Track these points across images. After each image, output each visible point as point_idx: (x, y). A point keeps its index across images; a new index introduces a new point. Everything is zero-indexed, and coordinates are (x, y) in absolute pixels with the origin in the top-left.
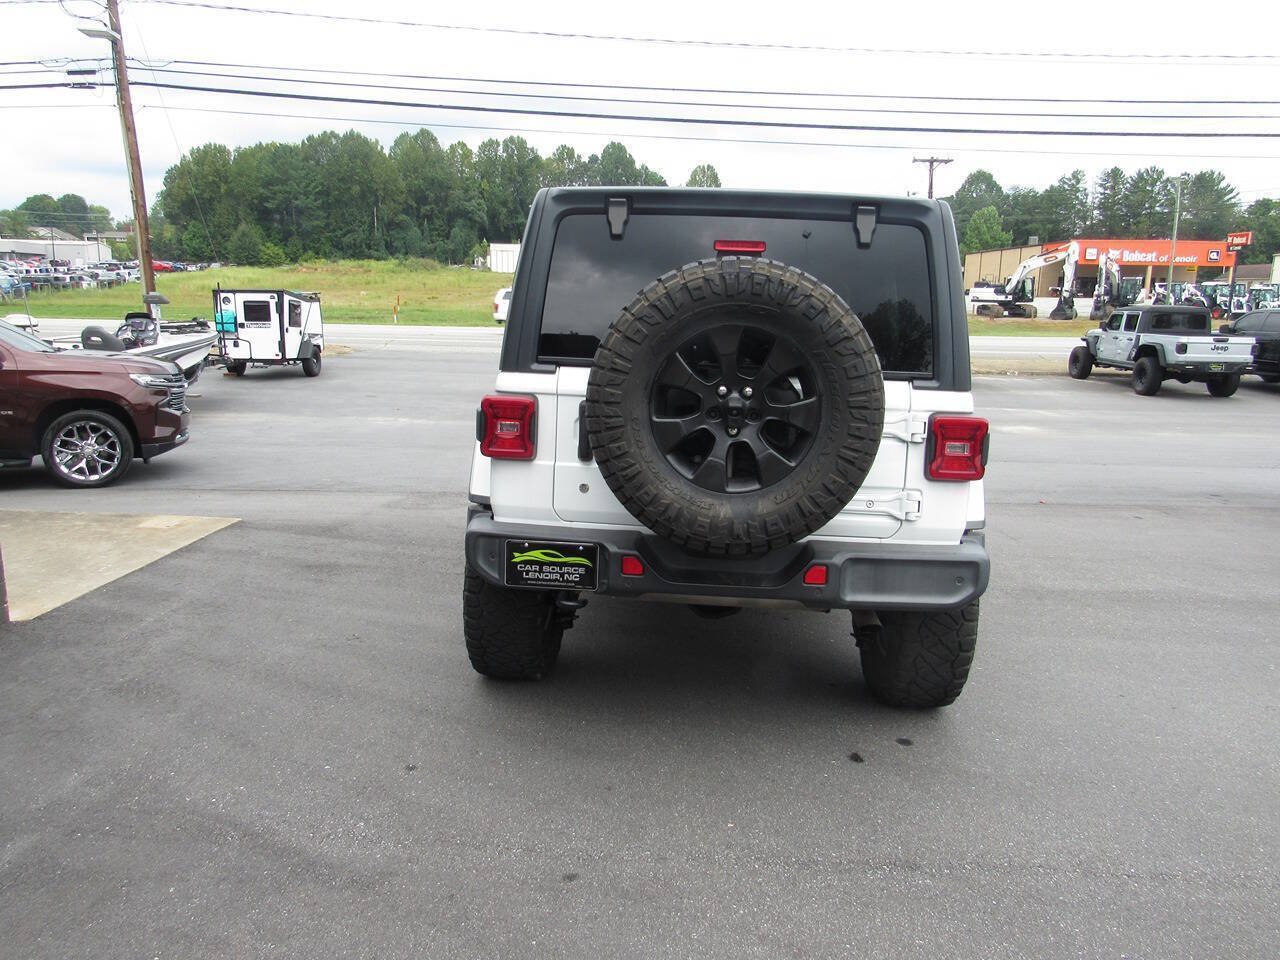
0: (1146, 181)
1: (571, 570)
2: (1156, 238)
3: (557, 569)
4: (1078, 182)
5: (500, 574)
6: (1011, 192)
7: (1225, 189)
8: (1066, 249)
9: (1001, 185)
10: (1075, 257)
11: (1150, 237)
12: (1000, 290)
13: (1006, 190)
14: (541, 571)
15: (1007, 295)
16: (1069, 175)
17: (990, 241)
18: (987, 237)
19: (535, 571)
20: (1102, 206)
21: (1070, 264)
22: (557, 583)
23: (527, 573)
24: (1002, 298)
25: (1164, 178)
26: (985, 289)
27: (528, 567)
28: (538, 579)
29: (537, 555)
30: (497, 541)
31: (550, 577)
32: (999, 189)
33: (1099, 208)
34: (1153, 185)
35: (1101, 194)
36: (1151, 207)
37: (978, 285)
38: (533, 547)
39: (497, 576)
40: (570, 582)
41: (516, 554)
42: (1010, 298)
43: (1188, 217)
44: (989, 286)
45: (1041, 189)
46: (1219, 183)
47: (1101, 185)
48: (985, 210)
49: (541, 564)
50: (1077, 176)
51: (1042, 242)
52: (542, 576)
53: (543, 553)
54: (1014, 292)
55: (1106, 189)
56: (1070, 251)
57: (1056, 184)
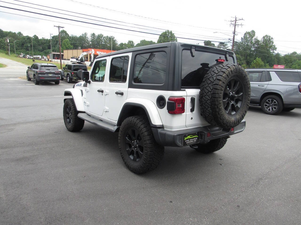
0: (100, 36)
1: (195, 139)
2: (103, 49)
3: (192, 139)
4: (86, 35)
5: (182, 144)
6: (71, 36)
7: (115, 40)
8: (91, 51)
9: (69, 34)
10: (93, 53)
11: (102, 49)
12: (77, 59)
13: (70, 35)
14: (190, 141)
15: (79, 61)
16: (84, 34)
17: (68, 47)
18: (67, 46)
19: (189, 141)
20: (92, 41)
21: (92, 54)
22: (192, 143)
23: (187, 142)
24: (78, 61)
25: (104, 36)
26: (74, 59)
27: (187, 141)
28: (189, 143)
29: (189, 137)
30: (181, 136)
31: (191, 142)
32: (68, 35)
33: (91, 42)
34: (101, 38)
35: (91, 39)
36: (102, 43)
37: (72, 58)
38: (188, 135)
39: (181, 145)
40: (195, 142)
41: (185, 138)
42: (80, 61)
43: (109, 45)
44: (74, 58)
45: (78, 36)
46: (114, 39)
47: (91, 37)
48: (66, 40)
49: (189, 139)
50: (86, 34)
51: (82, 48)
52: (190, 142)
53: (190, 136)
54: (80, 60)
55: (92, 37)
56: (92, 51)
57: (81, 35)
